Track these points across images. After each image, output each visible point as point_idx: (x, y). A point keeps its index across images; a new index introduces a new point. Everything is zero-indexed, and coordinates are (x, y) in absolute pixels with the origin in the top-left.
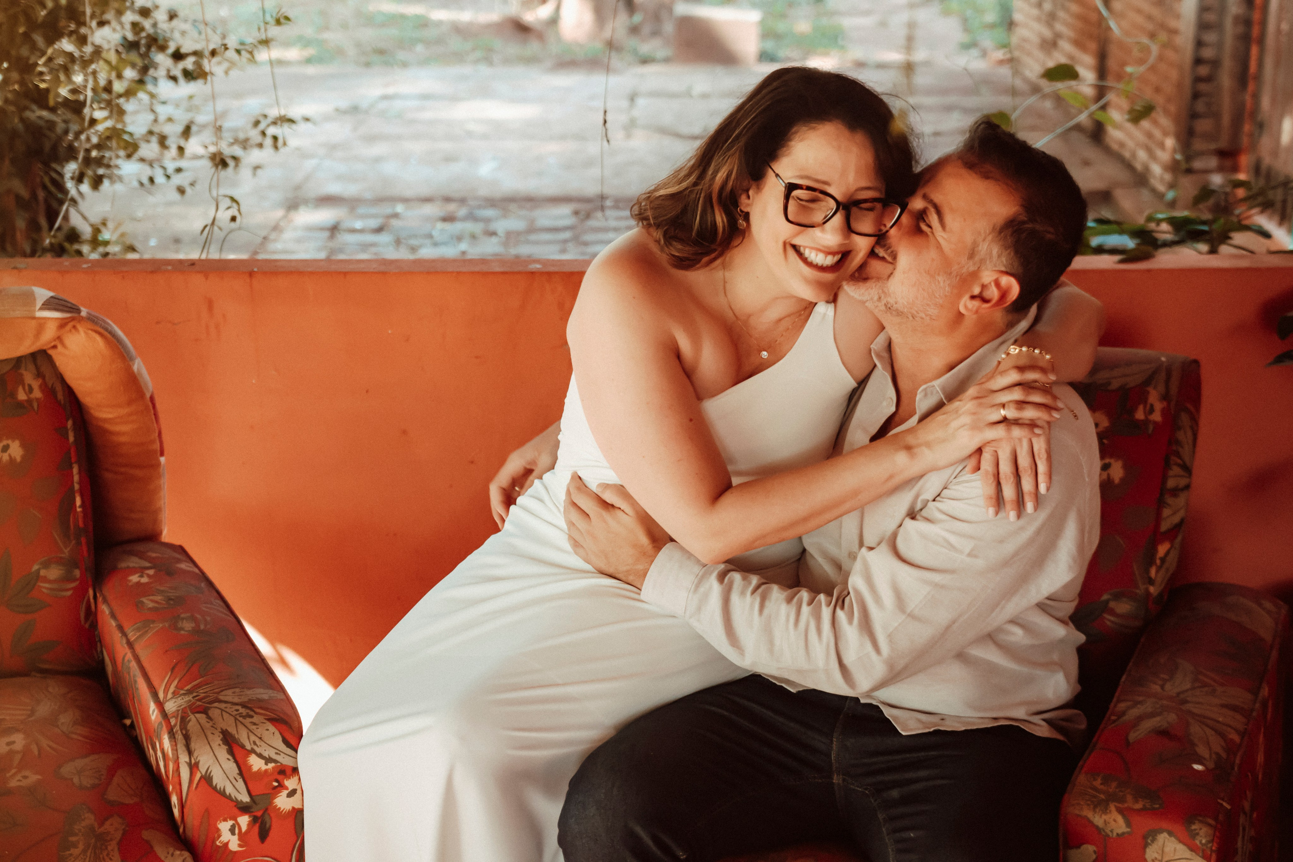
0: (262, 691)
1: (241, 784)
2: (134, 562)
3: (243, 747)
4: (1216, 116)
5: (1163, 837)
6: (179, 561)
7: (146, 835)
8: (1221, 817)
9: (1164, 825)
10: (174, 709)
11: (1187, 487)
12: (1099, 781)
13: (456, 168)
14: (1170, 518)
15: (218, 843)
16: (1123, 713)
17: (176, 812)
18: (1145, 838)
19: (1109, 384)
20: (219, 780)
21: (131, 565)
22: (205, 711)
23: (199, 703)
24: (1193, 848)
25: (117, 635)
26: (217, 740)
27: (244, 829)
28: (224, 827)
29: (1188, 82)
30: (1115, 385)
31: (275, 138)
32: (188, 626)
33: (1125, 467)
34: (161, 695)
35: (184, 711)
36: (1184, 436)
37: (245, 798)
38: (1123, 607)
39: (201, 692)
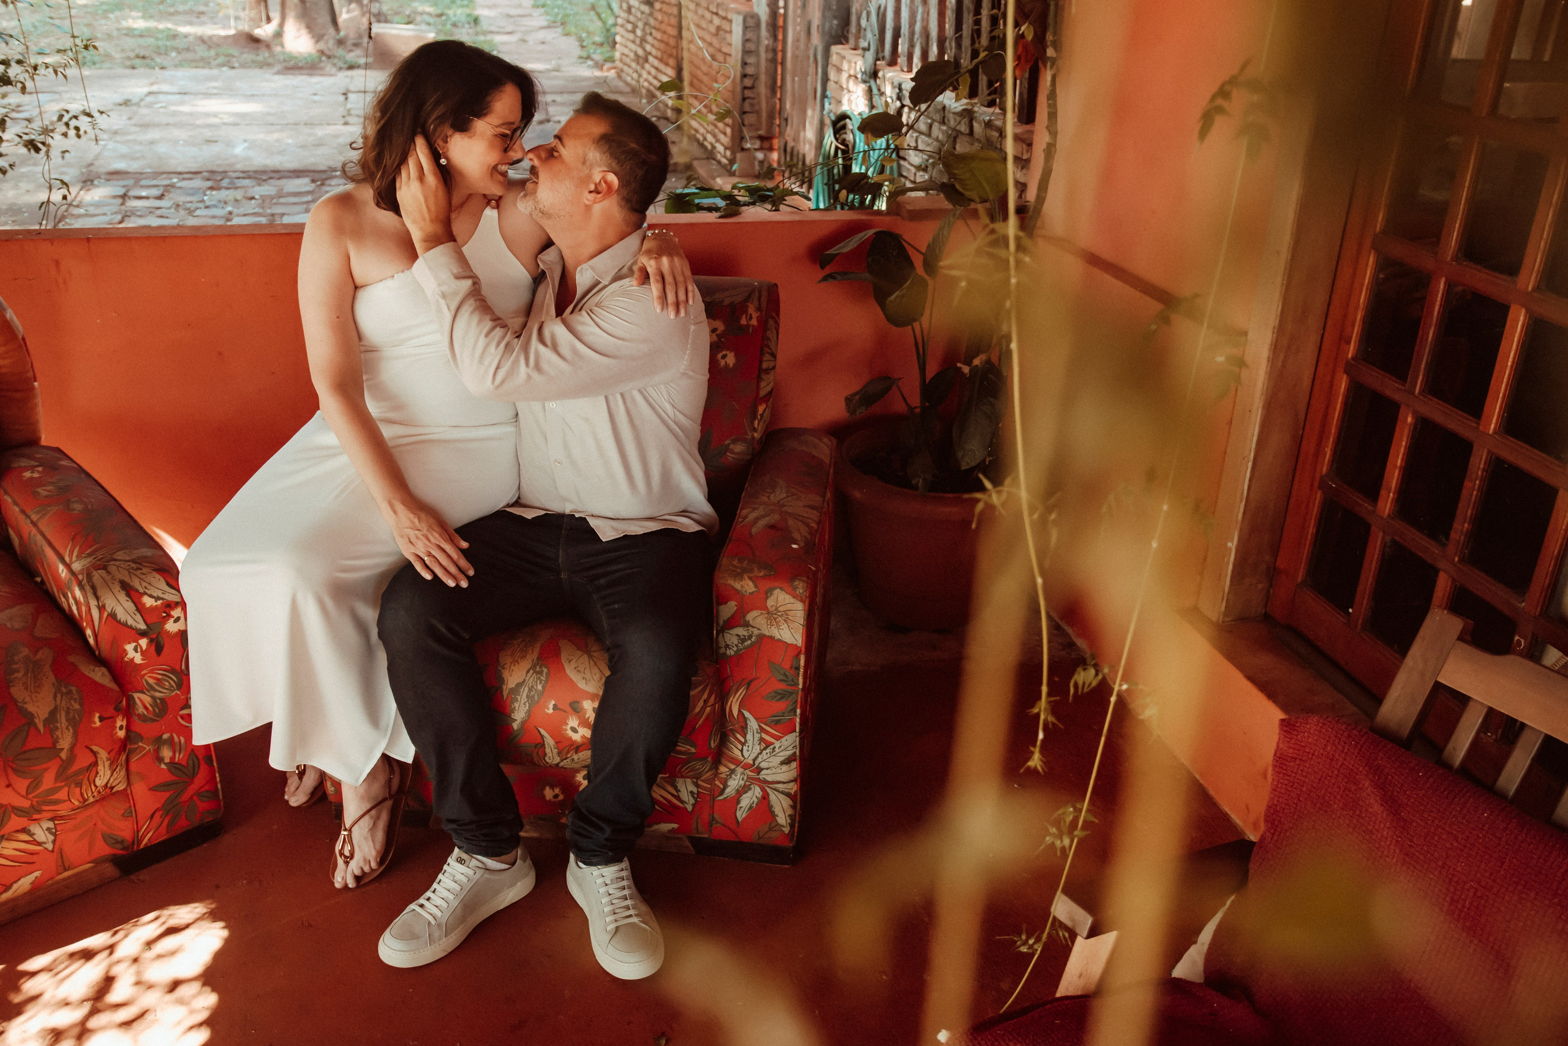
0: (145, 550)
1: (138, 617)
2: (24, 462)
3: (137, 591)
4: (758, 113)
5: (777, 592)
6: (61, 459)
7: (71, 659)
8: (811, 576)
9: (776, 584)
10: (79, 568)
11: (774, 368)
12: (736, 561)
13: (215, 149)
14: (765, 388)
15: (126, 659)
16: (746, 517)
17: (91, 641)
18: (766, 593)
19: (723, 301)
20: (121, 615)
21: (22, 464)
22: (105, 568)
23: (98, 563)
24: (795, 597)
25: (21, 518)
26: (117, 588)
27: (144, 647)
28: (129, 648)
29: (739, 89)
30: (727, 302)
31: (77, 129)
32: (78, 507)
33: (736, 356)
34: (67, 559)
35: (88, 569)
36: (770, 334)
37: (142, 626)
38: (739, 448)
39: (99, 555)
